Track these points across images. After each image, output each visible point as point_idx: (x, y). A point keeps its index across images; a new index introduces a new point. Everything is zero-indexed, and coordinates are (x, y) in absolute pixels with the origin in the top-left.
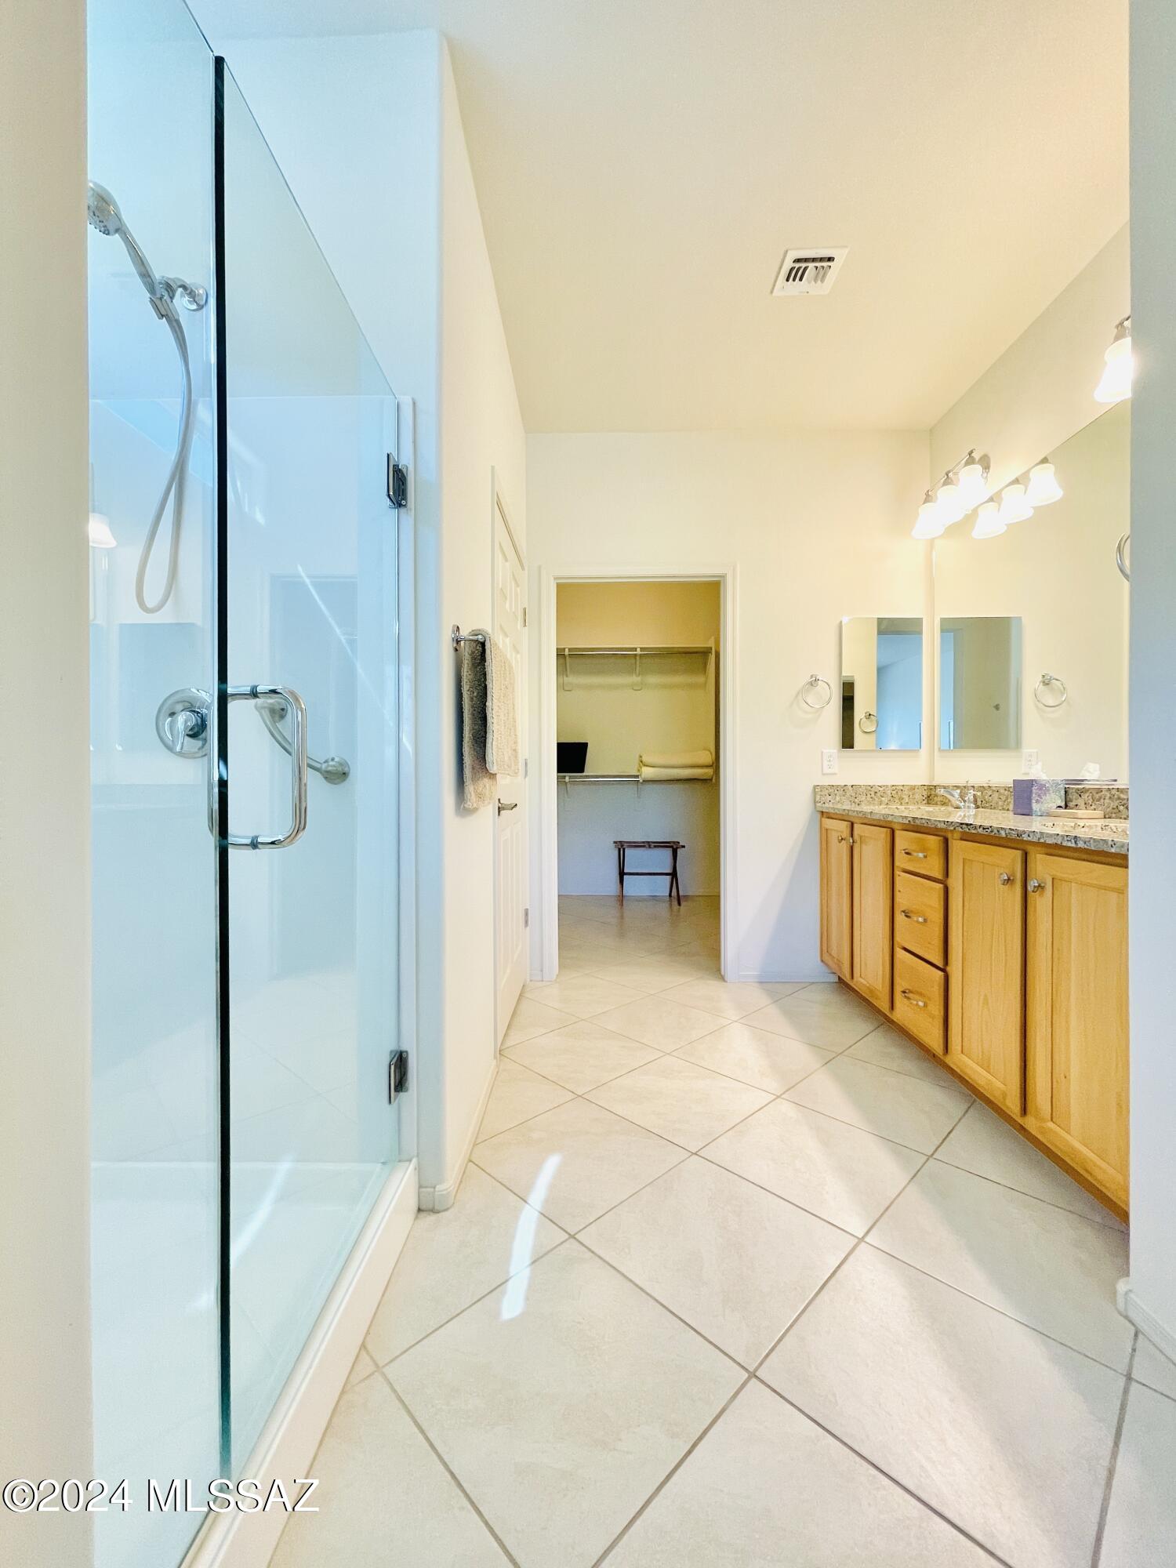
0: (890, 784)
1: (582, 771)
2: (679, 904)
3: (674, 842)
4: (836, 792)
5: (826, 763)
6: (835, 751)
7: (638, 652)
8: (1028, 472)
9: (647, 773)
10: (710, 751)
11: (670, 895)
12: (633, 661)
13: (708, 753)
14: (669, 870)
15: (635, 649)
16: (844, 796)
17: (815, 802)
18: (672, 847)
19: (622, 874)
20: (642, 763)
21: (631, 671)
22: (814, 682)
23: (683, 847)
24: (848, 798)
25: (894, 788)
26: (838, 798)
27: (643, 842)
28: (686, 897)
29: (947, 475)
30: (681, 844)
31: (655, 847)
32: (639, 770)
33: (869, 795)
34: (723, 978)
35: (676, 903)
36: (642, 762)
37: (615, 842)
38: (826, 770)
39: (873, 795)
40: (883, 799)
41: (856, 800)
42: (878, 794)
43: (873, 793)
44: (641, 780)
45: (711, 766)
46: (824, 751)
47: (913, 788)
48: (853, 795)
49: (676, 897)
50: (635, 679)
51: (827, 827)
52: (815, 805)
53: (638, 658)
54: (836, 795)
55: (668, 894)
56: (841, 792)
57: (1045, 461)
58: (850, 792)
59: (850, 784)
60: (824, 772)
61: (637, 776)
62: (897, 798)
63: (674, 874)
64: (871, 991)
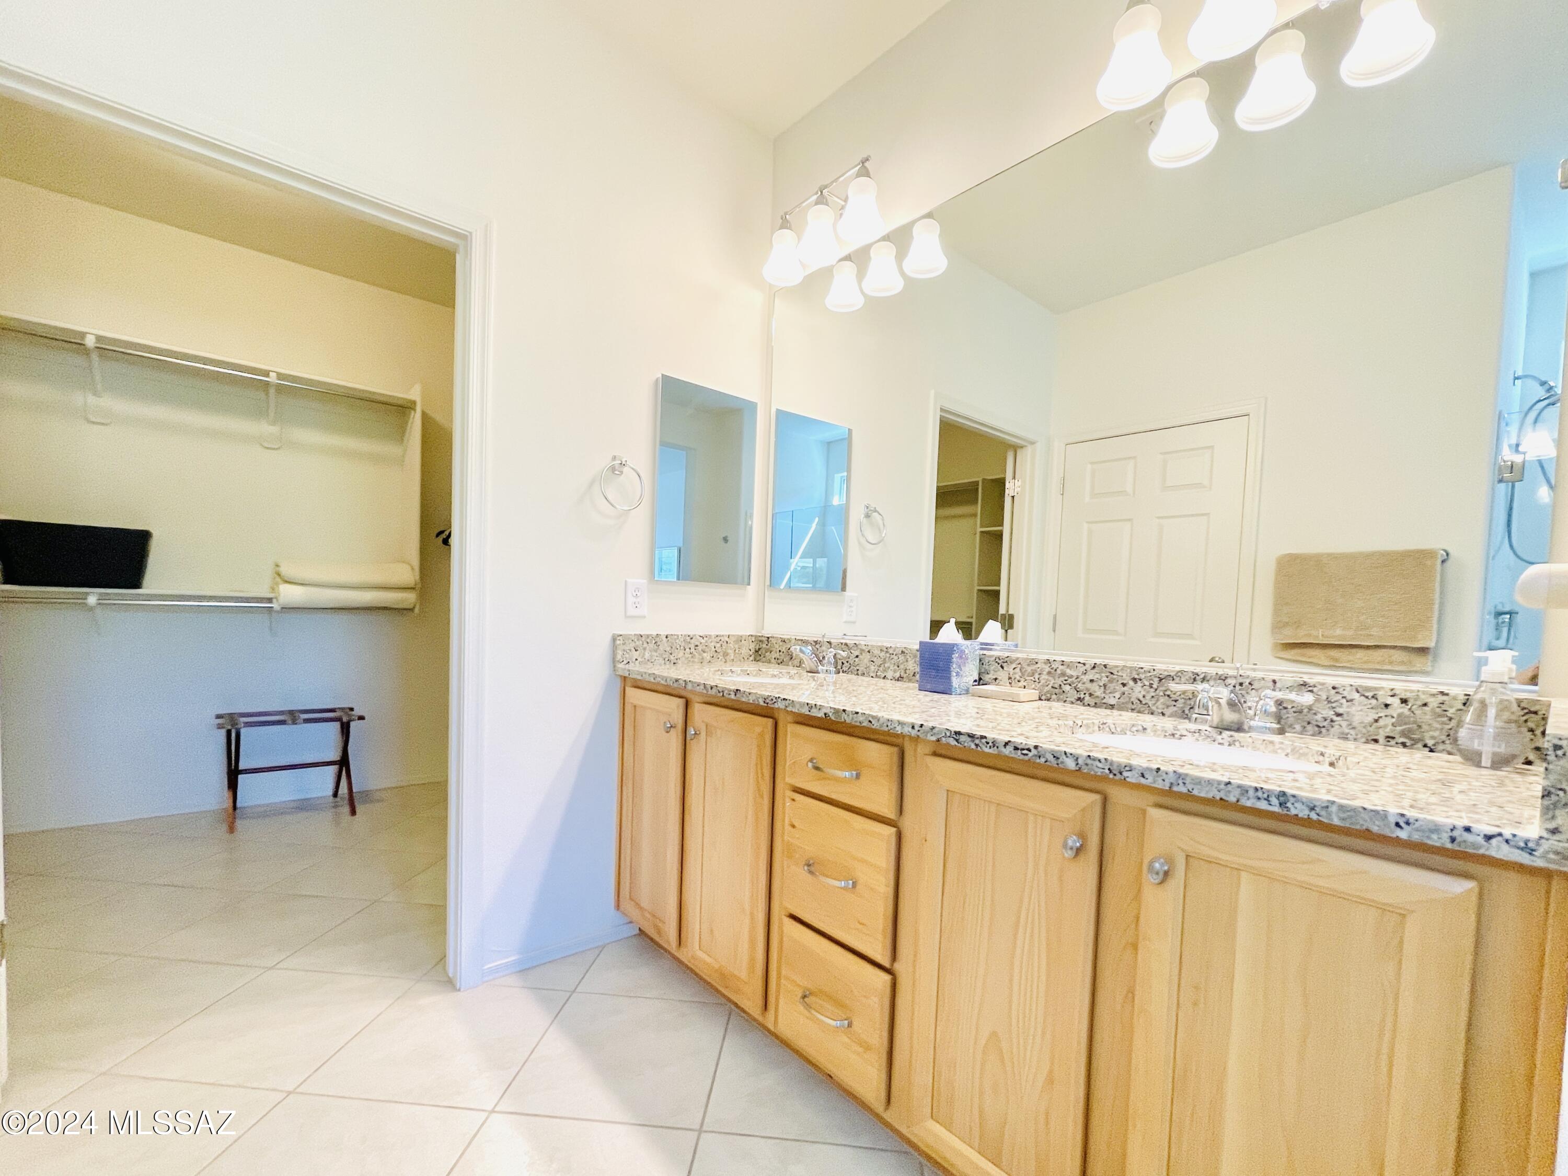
0: (713, 633)
1: (137, 585)
2: (353, 812)
3: (342, 709)
4: (645, 645)
5: (631, 600)
6: (645, 581)
7: (273, 378)
8: (913, 223)
9: (290, 594)
10: (410, 565)
11: (335, 795)
12: (262, 395)
13: (409, 568)
14: (335, 755)
15: (266, 374)
16: (656, 651)
17: (614, 661)
18: (338, 719)
19: (233, 775)
20: (281, 578)
21: (260, 413)
22: (616, 468)
23: (361, 718)
24: (661, 655)
25: (719, 639)
26: (647, 655)
27: (281, 713)
28: (367, 796)
29: (822, 192)
30: (357, 712)
31: (307, 721)
32: (273, 589)
33: (688, 650)
34: (450, 984)
35: (346, 809)
36: (279, 575)
37: (219, 717)
38: (632, 611)
39: (693, 650)
40: (705, 655)
41: (672, 657)
42: (700, 648)
43: (693, 647)
44: (275, 605)
45: (414, 588)
46: (629, 580)
47: (739, 639)
48: (668, 649)
49: (346, 796)
50: (266, 428)
51: (636, 702)
52: (614, 666)
53: (272, 391)
54: (645, 649)
55: (330, 792)
56: (652, 645)
57: (929, 215)
58: (665, 645)
59: (663, 633)
60: (629, 614)
61: (270, 600)
62: (721, 654)
63: (343, 763)
64: (723, 976)
